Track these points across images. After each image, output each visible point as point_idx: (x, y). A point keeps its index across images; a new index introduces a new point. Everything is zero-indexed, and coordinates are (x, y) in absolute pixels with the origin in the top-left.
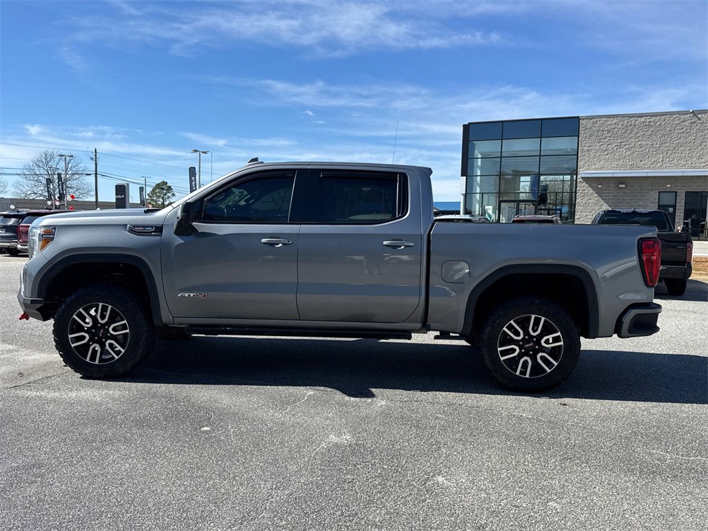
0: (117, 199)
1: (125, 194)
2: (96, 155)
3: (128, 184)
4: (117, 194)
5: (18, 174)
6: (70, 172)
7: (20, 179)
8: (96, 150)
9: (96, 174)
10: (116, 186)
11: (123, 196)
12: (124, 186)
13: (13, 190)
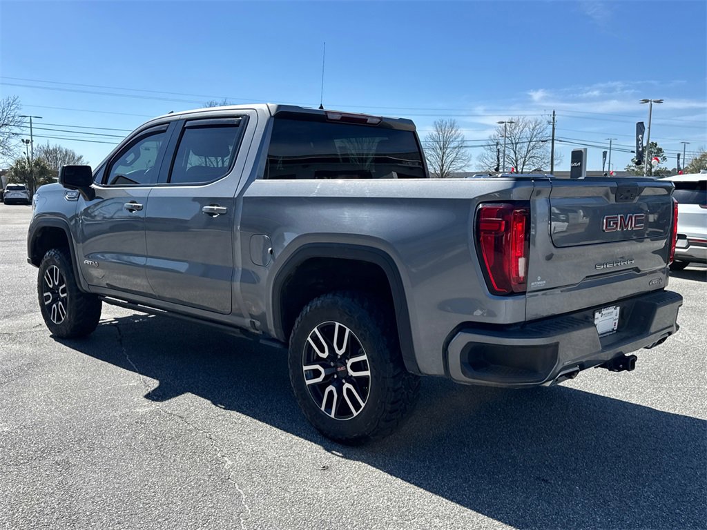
0: (572, 167)
1: (581, 161)
2: (554, 118)
3: (586, 149)
4: (573, 162)
5: (482, 146)
6: (535, 139)
7: (485, 151)
8: (554, 112)
9: (553, 140)
10: (573, 152)
11: (579, 164)
12: (581, 151)
13: (478, 163)
